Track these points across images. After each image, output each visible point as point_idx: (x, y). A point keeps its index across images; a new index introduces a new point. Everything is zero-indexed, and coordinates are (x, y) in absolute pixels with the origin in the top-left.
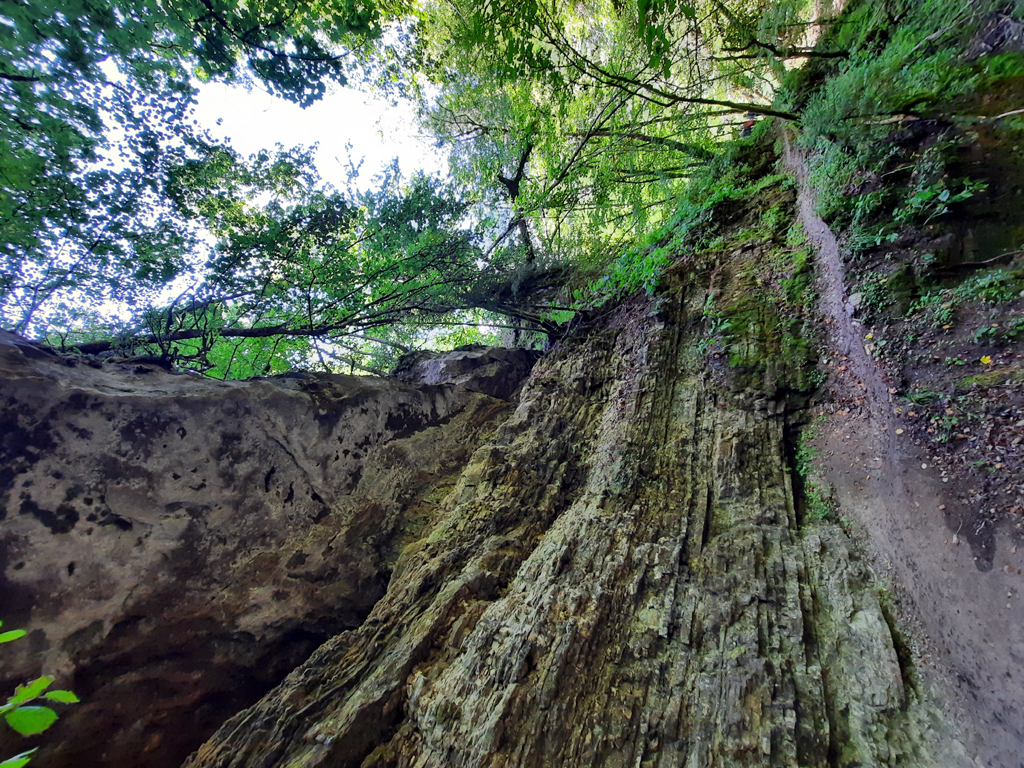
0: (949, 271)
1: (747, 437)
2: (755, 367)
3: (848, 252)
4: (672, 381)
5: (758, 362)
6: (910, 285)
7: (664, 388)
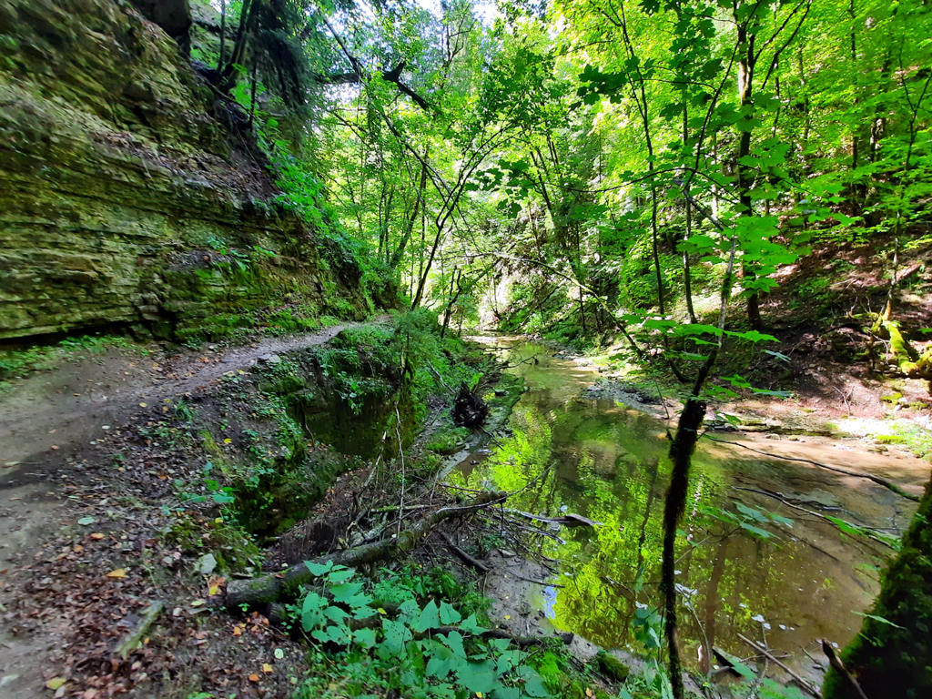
0: (299, 410)
1: (100, 286)
2: (198, 292)
3: (315, 350)
4: (166, 211)
5: (204, 295)
6: (287, 390)
7: (155, 201)
